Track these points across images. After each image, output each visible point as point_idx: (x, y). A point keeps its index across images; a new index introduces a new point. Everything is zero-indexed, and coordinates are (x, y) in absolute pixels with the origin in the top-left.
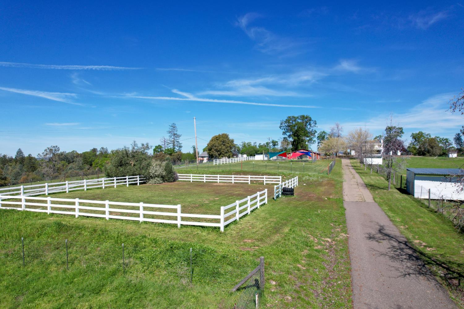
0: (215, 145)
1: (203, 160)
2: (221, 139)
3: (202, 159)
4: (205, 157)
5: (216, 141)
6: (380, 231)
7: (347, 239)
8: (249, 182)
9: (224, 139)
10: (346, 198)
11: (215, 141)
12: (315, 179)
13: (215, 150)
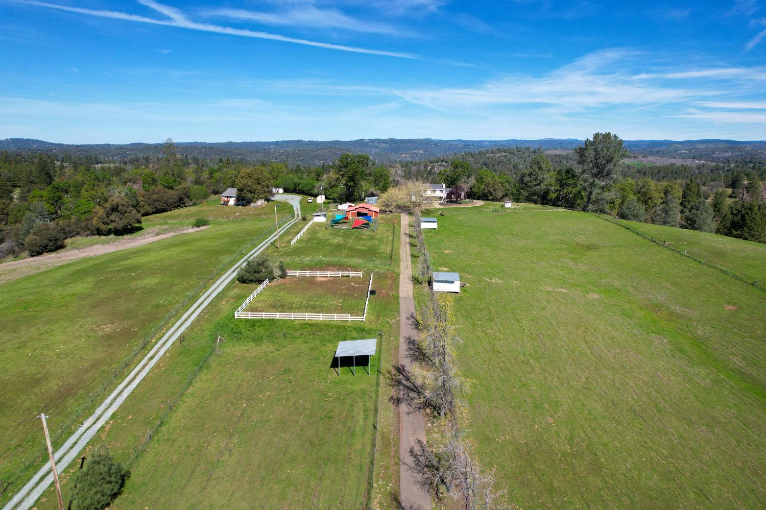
0: (247, 185)
1: (228, 202)
2: (255, 176)
3: (226, 199)
4: (231, 197)
5: (249, 178)
6: (411, 316)
7: (399, 320)
8: (340, 276)
9: (259, 176)
10: (401, 295)
11: (247, 178)
12: (383, 271)
13: (248, 191)
